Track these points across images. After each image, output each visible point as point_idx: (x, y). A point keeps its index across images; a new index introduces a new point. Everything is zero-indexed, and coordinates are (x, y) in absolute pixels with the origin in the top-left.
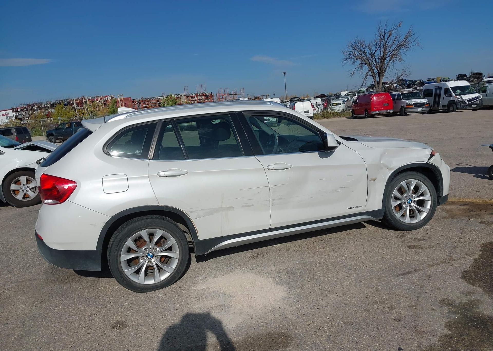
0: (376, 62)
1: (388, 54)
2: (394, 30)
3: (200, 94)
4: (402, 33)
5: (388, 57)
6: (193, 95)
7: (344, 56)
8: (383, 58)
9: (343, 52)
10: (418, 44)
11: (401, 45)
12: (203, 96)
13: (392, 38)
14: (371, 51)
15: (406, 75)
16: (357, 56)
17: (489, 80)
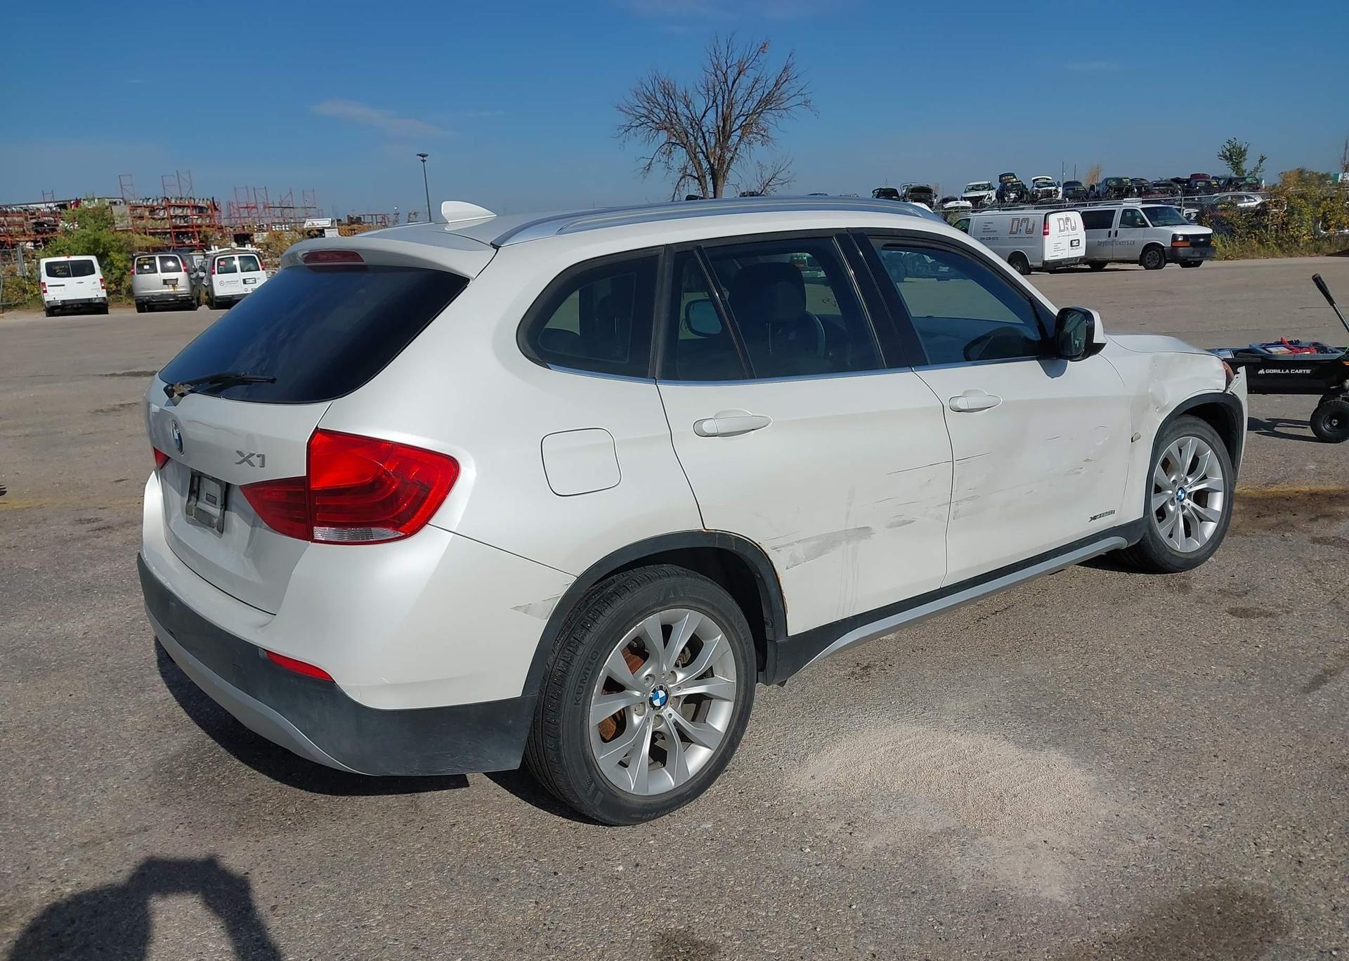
0: (705, 141)
1: (739, 122)
2: (750, 61)
3: (178, 202)
4: (770, 69)
5: (738, 129)
6: (155, 204)
7: (624, 120)
8: (724, 134)
9: (621, 106)
10: (806, 103)
11: (767, 101)
12: (188, 207)
13: (746, 81)
14: (690, 111)
15: (781, 182)
16: (658, 121)
17: (957, 205)
